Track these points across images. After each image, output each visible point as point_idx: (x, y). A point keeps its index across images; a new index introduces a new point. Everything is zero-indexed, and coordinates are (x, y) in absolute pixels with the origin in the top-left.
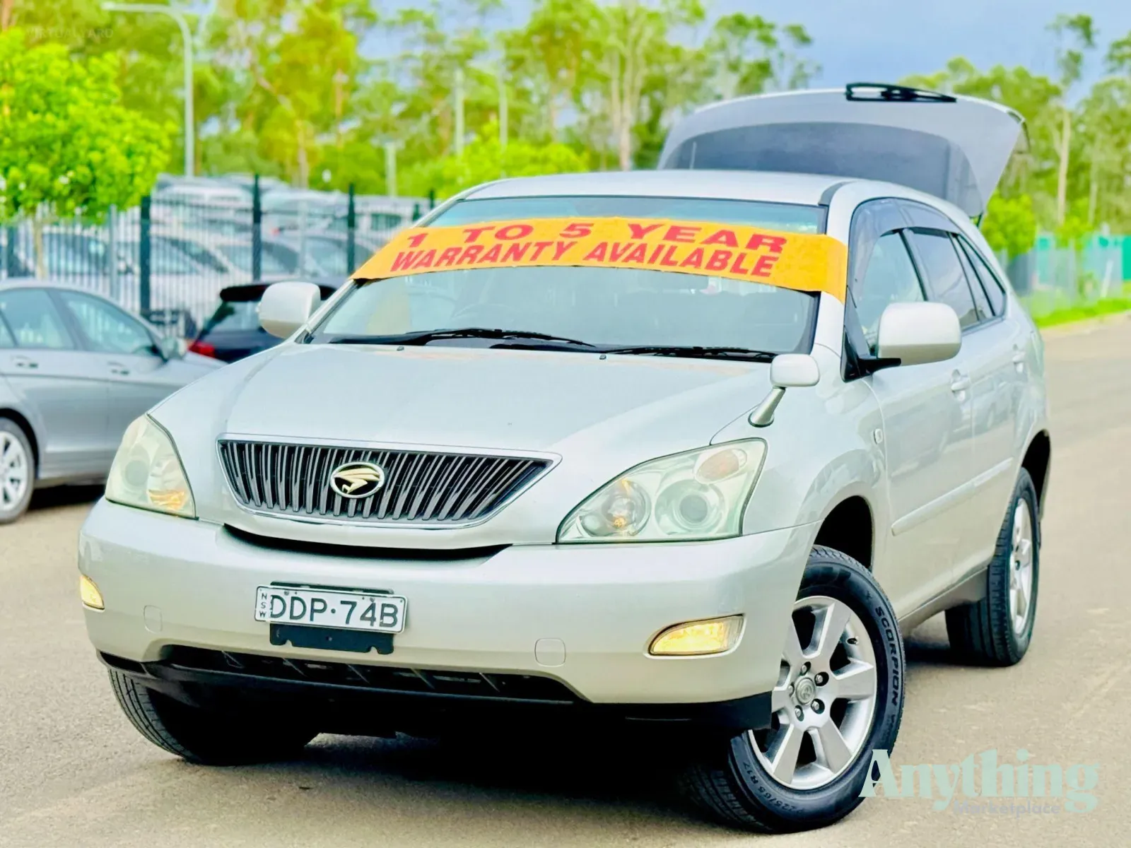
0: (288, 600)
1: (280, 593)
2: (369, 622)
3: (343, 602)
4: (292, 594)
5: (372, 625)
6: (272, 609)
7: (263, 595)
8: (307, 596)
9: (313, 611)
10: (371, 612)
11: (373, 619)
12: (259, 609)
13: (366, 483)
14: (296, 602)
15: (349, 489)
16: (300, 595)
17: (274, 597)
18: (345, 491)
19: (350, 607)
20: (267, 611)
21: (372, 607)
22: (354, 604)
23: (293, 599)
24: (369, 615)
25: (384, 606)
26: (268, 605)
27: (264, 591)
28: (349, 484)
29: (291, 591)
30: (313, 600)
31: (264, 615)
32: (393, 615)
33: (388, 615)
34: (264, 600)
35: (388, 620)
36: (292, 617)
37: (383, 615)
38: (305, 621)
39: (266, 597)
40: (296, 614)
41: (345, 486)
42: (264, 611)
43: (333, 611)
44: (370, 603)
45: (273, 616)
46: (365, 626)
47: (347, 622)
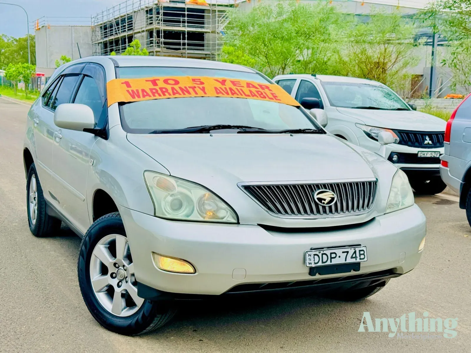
0: (320, 255)
1: (317, 253)
2: (355, 259)
3: (343, 252)
4: (322, 252)
5: (356, 260)
6: (314, 260)
7: (309, 255)
8: (328, 252)
9: (331, 258)
10: (354, 254)
11: (356, 257)
12: (308, 261)
13: (331, 199)
14: (324, 256)
15: (326, 202)
16: (325, 252)
17: (315, 255)
18: (324, 203)
19: (346, 253)
20: (312, 262)
21: (355, 252)
22: (347, 252)
23: (323, 254)
24: (354, 256)
25: (360, 251)
26: (312, 259)
27: (309, 253)
28: (325, 200)
29: (321, 251)
30: (331, 253)
31: (311, 264)
32: (364, 254)
33: (362, 254)
34: (310, 257)
35: (362, 257)
36: (323, 262)
37: (360, 255)
38: (328, 263)
39: (310, 256)
40: (324, 261)
41: (323, 201)
42: (311, 262)
43: (339, 257)
44: (354, 251)
45: (315, 263)
46: (353, 260)
47: (346, 260)
